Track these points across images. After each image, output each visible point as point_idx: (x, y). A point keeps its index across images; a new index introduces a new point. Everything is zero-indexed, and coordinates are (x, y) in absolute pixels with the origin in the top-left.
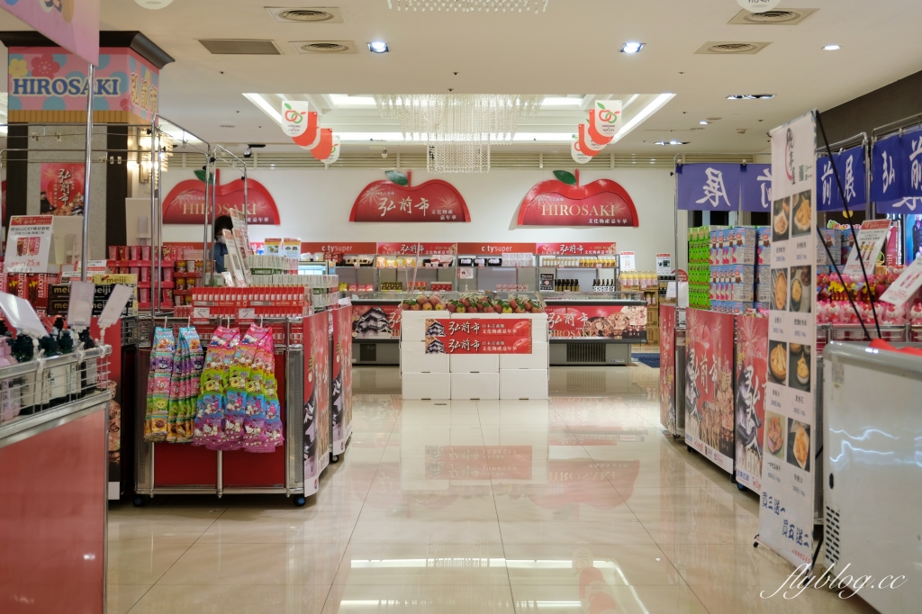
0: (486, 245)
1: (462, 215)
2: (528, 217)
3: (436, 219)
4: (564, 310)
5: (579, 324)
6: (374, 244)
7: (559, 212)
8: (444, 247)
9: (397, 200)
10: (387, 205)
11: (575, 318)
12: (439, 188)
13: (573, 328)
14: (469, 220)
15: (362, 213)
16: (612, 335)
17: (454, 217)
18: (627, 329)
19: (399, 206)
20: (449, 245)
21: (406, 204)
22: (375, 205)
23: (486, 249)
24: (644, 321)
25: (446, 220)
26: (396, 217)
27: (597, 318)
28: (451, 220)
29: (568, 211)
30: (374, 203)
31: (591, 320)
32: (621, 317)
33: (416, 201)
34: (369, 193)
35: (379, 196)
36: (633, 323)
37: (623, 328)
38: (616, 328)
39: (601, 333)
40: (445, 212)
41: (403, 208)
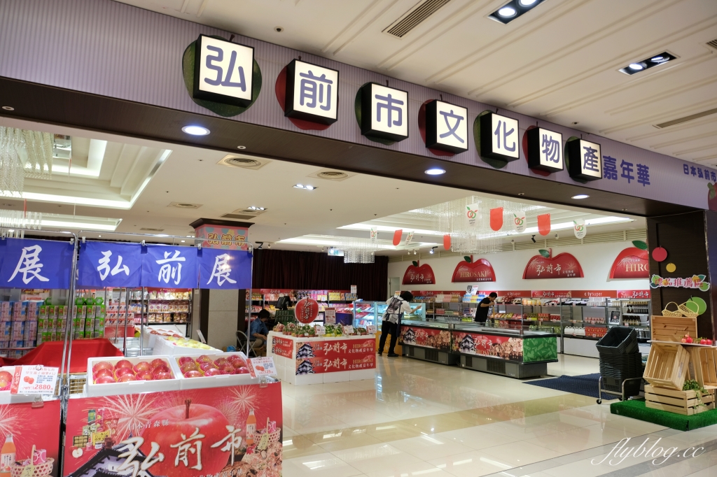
0: (587, 291)
1: (579, 274)
2: (617, 273)
3: (564, 276)
4: (481, 337)
5: (488, 347)
6: (530, 292)
7: (637, 269)
8: (564, 293)
9: (545, 266)
10: (540, 269)
11: (487, 343)
12: (566, 258)
13: (485, 349)
14: (583, 276)
15: (529, 274)
16: (504, 356)
17: (574, 275)
18: (511, 353)
19: (546, 269)
20: (567, 292)
21: (550, 268)
22: (535, 270)
23: (587, 294)
24: (521, 349)
25: (570, 277)
26: (545, 276)
27: (497, 344)
28: (572, 277)
29: (643, 267)
30: (534, 269)
31: (494, 345)
32: (509, 345)
33: (555, 266)
34: (532, 263)
35: (537, 264)
36: (514, 350)
37: (509, 353)
38: (506, 352)
39: (498, 354)
40: (569, 272)
41: (548, 270)
